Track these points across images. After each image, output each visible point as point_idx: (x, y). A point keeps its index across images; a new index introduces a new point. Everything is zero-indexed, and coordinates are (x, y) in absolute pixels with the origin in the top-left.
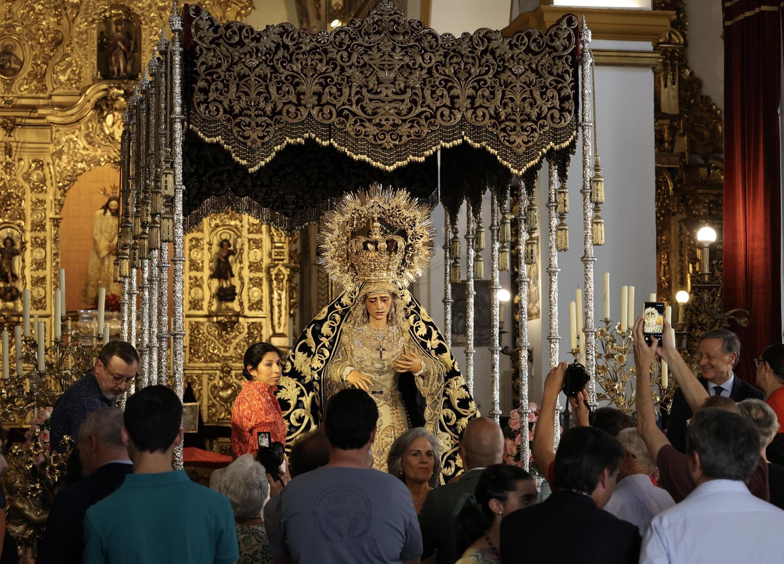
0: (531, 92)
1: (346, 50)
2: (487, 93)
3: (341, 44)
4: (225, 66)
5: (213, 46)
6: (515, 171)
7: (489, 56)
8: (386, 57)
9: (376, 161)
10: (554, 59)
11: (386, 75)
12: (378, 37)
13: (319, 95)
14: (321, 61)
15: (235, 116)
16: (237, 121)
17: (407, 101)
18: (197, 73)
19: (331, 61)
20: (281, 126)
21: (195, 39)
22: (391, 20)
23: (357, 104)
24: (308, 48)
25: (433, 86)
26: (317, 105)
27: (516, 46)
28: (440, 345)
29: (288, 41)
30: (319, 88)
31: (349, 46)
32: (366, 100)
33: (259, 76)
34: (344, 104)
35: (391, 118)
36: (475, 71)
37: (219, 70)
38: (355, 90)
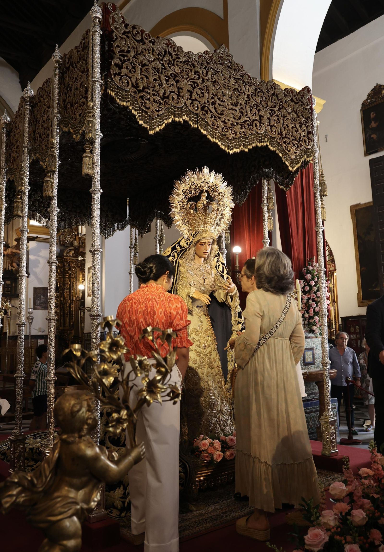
0: (295, 124)
1: (205, 68)
2: (276, 119)
3: (202, 64)
4: (132, 54)
5: (125, 37)
6: (291, 169)
7: (274, 97)
8: (227, 81)
9: (224, 146)
11: (227, 92)
12: (221, 67)
13: (191, 93)
14: (191, 70)
15: (140, 91)
16: (141, 94)
17: (238, 111)
18: (113, 52)
19: (197, 73)
20: (169, 106)
21: (112, 27)
22: (227, 59)
23: (212, 105)
24: (184, 60)
25: (251, 107)
26: (190, 99)
27: (287, 96)
29: (171, 50)
30: (190, 88)
32: (217, 104)
33: (155, 68)
34: (205, 103)
35: (231, 120)
36: (270, 104)
37: (129, 55)
38: (211, 96)
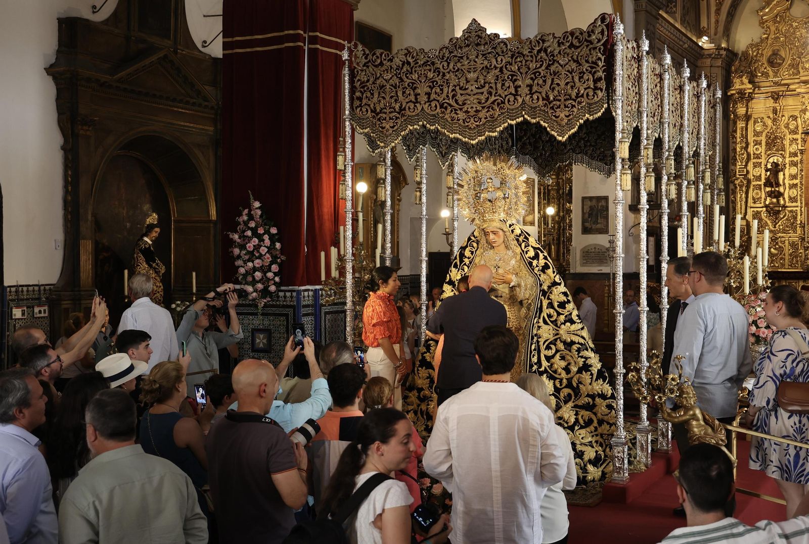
0: (573, 77)
1: (446, 61)
2: (541, 82)
3: (443, 57)
4: (372, 80)
5: (365, 68)
6: (560, 138)
7: (543, 54)
8: (472, 63)
9: (465, 138)
10: (590, 50)
11: (471, 76)
12: (467, 49)
13: (429, 94)
14: (430, 70)
15: (377, 114)
16: (378, 117)
17: (485, 93)
18: (355, 87)
19: (437, 70)
20: (405, 118)
21: (354, 65)
22: (476, 36)
23: (453, 99)
24: (422, 62)
25: (503, 81)
26: (428, 102)
27: (563, 43)
28: (546, 263)
29: (410, 60)
30: (428, 90)
31: (448, 58)
32: (459, 95)
33: (392, 85)
34: (444, 99)
35: (474, 106)
36: (532, 65)
37: (368, 84)
38: (451, 88)
